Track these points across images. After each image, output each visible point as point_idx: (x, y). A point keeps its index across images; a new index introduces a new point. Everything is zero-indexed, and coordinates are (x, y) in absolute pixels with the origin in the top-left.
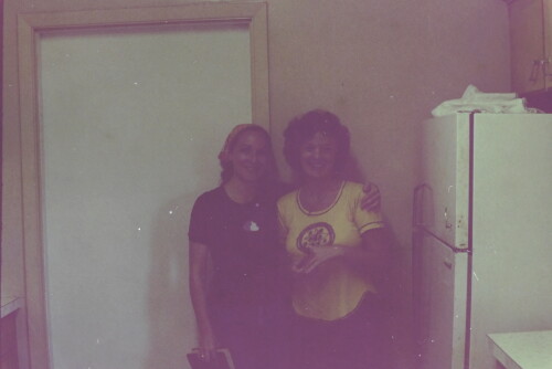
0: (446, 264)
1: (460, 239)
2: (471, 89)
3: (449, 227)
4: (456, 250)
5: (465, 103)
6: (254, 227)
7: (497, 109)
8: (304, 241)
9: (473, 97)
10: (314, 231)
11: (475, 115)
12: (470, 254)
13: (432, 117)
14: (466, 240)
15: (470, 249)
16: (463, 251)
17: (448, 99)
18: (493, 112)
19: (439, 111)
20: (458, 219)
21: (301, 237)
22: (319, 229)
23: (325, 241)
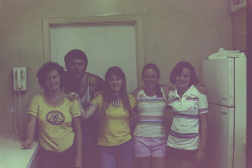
0: (223, 113)
1: (231, 103)
2: (221, 49)
4: (229, 107)
8: (49, 118)
10: (53, 114)
12: (234, 109)
13: (208, 59)
16: (232, 107)
20: (230, 96)
21: (47, 116)
22: (56, 113)
23: (60, 119)
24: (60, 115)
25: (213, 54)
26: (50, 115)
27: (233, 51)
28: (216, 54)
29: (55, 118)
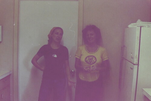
0: (131, 68)
1: (135, 61)
2: (139, 21)
3: (132, 58)
4: (134, 64)
5: (137, 24)
6: (55, 56)
7: (147, 26)
8: (87, 60)
9: (139, 23)
10: (90, 57)
11: (142, 28)
12: (138, 66)
13: (128, 27)
14: (137, 62)
15: (138, 65)
16: (136, 65)
17: (133, 23)
18: (145, 27)
19: (130, 26)
20: (135, 56)
21: (86, 58)
22: (92, 57)
23: (94, 61)
24: (94, 58)
25: (132, 24)
26: (88, 58)
27: (146, 22)
28: (134, 24)
29: (91, 60)
